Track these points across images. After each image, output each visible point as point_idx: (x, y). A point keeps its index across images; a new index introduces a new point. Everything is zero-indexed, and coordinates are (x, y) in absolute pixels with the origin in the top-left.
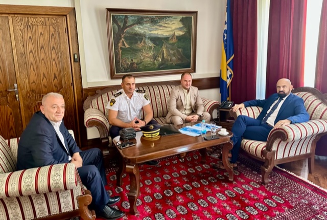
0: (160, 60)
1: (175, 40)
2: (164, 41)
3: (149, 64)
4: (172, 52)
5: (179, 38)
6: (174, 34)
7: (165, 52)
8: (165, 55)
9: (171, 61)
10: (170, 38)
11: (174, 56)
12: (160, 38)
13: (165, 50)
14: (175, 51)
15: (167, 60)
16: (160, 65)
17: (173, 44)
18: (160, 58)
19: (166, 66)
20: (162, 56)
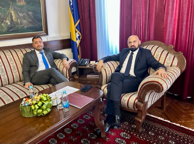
0: (9, 23)
1: (23, 3)
2: (11, 3)
4: (21, 15)
5: (28, 1)
8: (14, 18)
9: (21, 24)
11: (25, 19)
13: (13, 12)
14: (25, 14)
15: (17, 23)
16: (9, 28)
17: (22, 7)
18: (9, 20)
19: (16, 29)
20: (10, 19)
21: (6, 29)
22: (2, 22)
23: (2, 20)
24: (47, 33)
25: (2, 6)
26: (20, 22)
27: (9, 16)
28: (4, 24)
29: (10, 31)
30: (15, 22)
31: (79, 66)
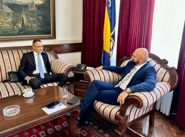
0: (20, 27)
1: (34, 9)
2: (23, 8)
3: (9, 29)
4: (31, 19)
5: (38, 7)
6: (33, 2)
7: (24, 19)
8: (25, 22)
9: (31, 28)
10: (29, 6)
11: (35, 23)
12: (19, 5)
13: (24, 17)
14: (35, 18)
15: (28, 26)
16: (20, 31)
17: (32, 12)
18: (20, 24)
19: (26, 32)
20: (22, 22)
21: (17, 31)
22: (14, 25)
23: (14, 23)
24: (54, 37)
25: (15, 11)
27: (21, 20)
28: (16, 27)
29: (21, 33)
30: (26, 25)
31: (76, 71)
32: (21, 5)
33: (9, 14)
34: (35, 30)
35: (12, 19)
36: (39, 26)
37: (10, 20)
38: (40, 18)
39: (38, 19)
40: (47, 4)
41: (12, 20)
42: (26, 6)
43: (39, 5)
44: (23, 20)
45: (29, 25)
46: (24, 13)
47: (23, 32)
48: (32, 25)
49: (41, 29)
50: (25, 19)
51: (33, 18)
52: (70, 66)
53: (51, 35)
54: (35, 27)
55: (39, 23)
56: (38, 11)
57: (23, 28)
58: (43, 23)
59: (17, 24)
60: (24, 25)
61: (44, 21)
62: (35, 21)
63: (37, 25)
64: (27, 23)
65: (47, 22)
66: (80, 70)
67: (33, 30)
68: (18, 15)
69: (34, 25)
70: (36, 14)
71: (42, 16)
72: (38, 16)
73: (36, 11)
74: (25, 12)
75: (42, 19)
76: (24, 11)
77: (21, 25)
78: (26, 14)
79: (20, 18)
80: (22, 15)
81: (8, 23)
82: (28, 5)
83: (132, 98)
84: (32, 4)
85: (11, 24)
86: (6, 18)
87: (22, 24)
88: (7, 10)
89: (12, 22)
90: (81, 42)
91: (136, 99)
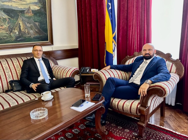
0: (17, 33)
1: (30, 14)
2: (20, 14)
3: (5, 36)
4: (28, 25)
5: (35, 13)
6: (30, 8)
8: (22, 28)
9: (28, 34)
10: (26, 12)
11: (32, 29)
12: (15, 10)
13: (21, 23)
14: (32, 24)
15: (25, 33)
16: (17, 38)
17: (29, 18)
18: (17, 30)
19: (24, 39)
20: (18, 29)
21: (14, 38)
22: (11, 32)
23: (11, 30)
24: (52, 43)
25: (12, 17)
26: (28, 32)
27: (18, 27)
28: (13, 33)
29: (18, 40)
30: (23, 32)
31: (82, 74)
32: (17, 10)
33: (5, 20)
34: (32, 36)
35: (8, 25)
36: (36, 32)
37: (6, 26)
38: (37, 24)
39: (35, 25)
40: (43, 10)
41: (9, 27)
42: (22, 12)
43: (35, 11)
44: (20, 27)
45: (26, 31)
46: (20, 19)
47: (20, 39)
48: (29, 32)
49: (39, 35)
50: (22, 25)
51: (30, 24)
52: (75, 69)
53: (49, 41)
54: (32, 33)
55: (36, 29)
56: (35, 17)
57: (21, 35)
58: (40, 29)
59: (14, 30)
60: (21, 31)
61: (40, 27)
62: (32, 27)
63: (35, 31)
64: (24, 29)
65: (44, 28)
66: (86, 72)
67: (30, 36)
68: (15, 21)
69: (31, 31)
70: (33, 19)
71: (39, 22)
72: (35, 21)
73: (33, 17)
74: (22, 18)
75: (39, 25)
76: (20, 17)
77: (18, 32)
78: (22, 20)
79: (17, 24)
80: (18, 21)
81: (4, 29)
82: (25, 10)
83: (154, 89)
84: (29, 10)
85: (8, 31)
86: (2, 24)
87: (19, 30)
88: (3, 15)
89: (9, 28)
90: (77, 47)
91: (158, 89)
